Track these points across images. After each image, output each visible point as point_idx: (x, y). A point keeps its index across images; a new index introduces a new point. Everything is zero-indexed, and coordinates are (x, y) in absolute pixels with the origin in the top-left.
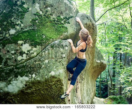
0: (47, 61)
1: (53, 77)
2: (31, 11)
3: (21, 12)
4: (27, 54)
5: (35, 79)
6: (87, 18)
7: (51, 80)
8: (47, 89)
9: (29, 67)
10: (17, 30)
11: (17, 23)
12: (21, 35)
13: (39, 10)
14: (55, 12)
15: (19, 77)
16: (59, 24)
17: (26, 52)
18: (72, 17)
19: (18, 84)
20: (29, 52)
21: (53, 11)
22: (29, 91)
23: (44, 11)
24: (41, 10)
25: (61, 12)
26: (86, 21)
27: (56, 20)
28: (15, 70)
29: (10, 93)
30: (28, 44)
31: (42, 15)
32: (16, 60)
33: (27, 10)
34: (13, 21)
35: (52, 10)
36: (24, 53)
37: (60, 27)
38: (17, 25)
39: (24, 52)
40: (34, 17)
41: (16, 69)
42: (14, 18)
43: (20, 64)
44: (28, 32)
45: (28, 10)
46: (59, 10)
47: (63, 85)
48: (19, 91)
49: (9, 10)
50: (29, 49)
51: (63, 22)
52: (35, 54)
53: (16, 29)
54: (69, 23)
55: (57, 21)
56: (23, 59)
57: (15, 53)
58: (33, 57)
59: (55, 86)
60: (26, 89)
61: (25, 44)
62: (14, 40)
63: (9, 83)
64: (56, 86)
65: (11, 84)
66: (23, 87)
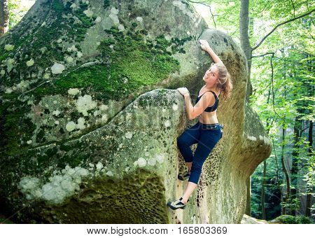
0: (129, 135)
1: (143, 170)
2: (100, 23)
3: (79, 25)
4: (87, 118)
5: (101, 173)
6: (225, 41)
7: (137, 177)
8: (127, 197)
9: (90, 148)
10: (68, 65)
11: (69, 50)
12: (75, 75)
13: (116, 21)
14: (153, 27)
15: (67, 167)
16: (160, 53)
17: (85, 114)
18: (190, 38)
19: (64, 183)
20: (92, 114)
21: (148, 25)
22: (88, 199)
23: (129, 23)
24: (121, 22)
25: (167, 27)
26: (222, 48)
27: (155, 44)
28: (60, 152)
29: (46, 201)
30: (90, 97)
31: (124, 34)
32: (62, 131)
33: (91, 21)
34: (60, 45)
35: (145, 22)
36: (81, 115)
37: (163, 60)
38: (69, 54)
39: (81, 113)
40: (105, 37)
41: (61, 149)
42: (63, 39)
43: (70, 139)
44: (91, 69)
45: (93, 22)
46: (162, 22)
47: (164, 189)
48: (66, 198)
49: (53, 21)
50: (91, 108)
51: (169, 49)
52: (105, 118)
53: (66, 62)
54: (184, 52)
55: (156, 47)
56: (78, 130)
57: (61, 116)
58: (100, 126)
59: (145, 190)
60: (82, 195)
61: (83, 95)
62: (60, 86)
63: (46, 180)
64: (148, 191)
65: (49, 181)
66: (76, 190)
